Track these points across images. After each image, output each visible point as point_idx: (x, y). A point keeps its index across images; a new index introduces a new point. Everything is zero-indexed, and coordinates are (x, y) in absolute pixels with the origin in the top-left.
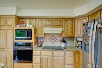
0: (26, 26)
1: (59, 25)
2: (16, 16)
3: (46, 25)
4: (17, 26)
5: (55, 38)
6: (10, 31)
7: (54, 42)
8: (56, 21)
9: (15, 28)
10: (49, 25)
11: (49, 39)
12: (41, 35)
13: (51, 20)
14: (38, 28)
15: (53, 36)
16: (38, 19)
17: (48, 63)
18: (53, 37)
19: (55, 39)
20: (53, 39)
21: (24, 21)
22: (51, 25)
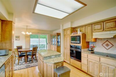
0: (77, 34)
1: (112, 28)
2: (71, 28)
3: (95, 30)
4: (72, 34)
5: (110, 43)
6: (68, 38)
7: (109, 49)
8: (108, 23)
9: (71, 36)
10: (98, 30)
11: (102, 45)
12: (90, 40)
13: (101, 23)
14: (87, 33)
15: (107, 41)
16: (87, 26)
17: (95, 67)
18: (107, 43)
19: (111, 45)
20: (107, 45)
21: (76, 30)
22: (101, 29)
